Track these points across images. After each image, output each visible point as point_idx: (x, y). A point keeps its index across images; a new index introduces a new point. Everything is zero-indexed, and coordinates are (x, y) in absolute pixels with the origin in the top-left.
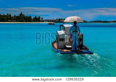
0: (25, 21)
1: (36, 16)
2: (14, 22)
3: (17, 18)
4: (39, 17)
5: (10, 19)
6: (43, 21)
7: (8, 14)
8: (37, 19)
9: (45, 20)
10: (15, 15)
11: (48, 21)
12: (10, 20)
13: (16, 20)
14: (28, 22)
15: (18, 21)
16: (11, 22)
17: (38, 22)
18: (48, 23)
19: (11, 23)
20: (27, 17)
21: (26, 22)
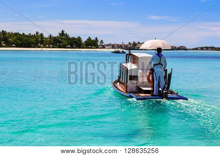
0: (69, 46)
1: (89, 38)
2: (49, 47)
3: (54, 41)
4: (96, 38)
5: (42, 42)
6: (104, 47)
7: (37, 33)
8: (92, 44)
9: (108, 45)
10: (51, 36)
11: (113, 46)
12: (41, 44)
13: (53, 44)
14: (75, 48)
15: (56, 45)
16: (42, 47)
17: (93, 48)
18: (113, 50)
19: (44, 49)
20: (74, 38)
21: (72, 47)
